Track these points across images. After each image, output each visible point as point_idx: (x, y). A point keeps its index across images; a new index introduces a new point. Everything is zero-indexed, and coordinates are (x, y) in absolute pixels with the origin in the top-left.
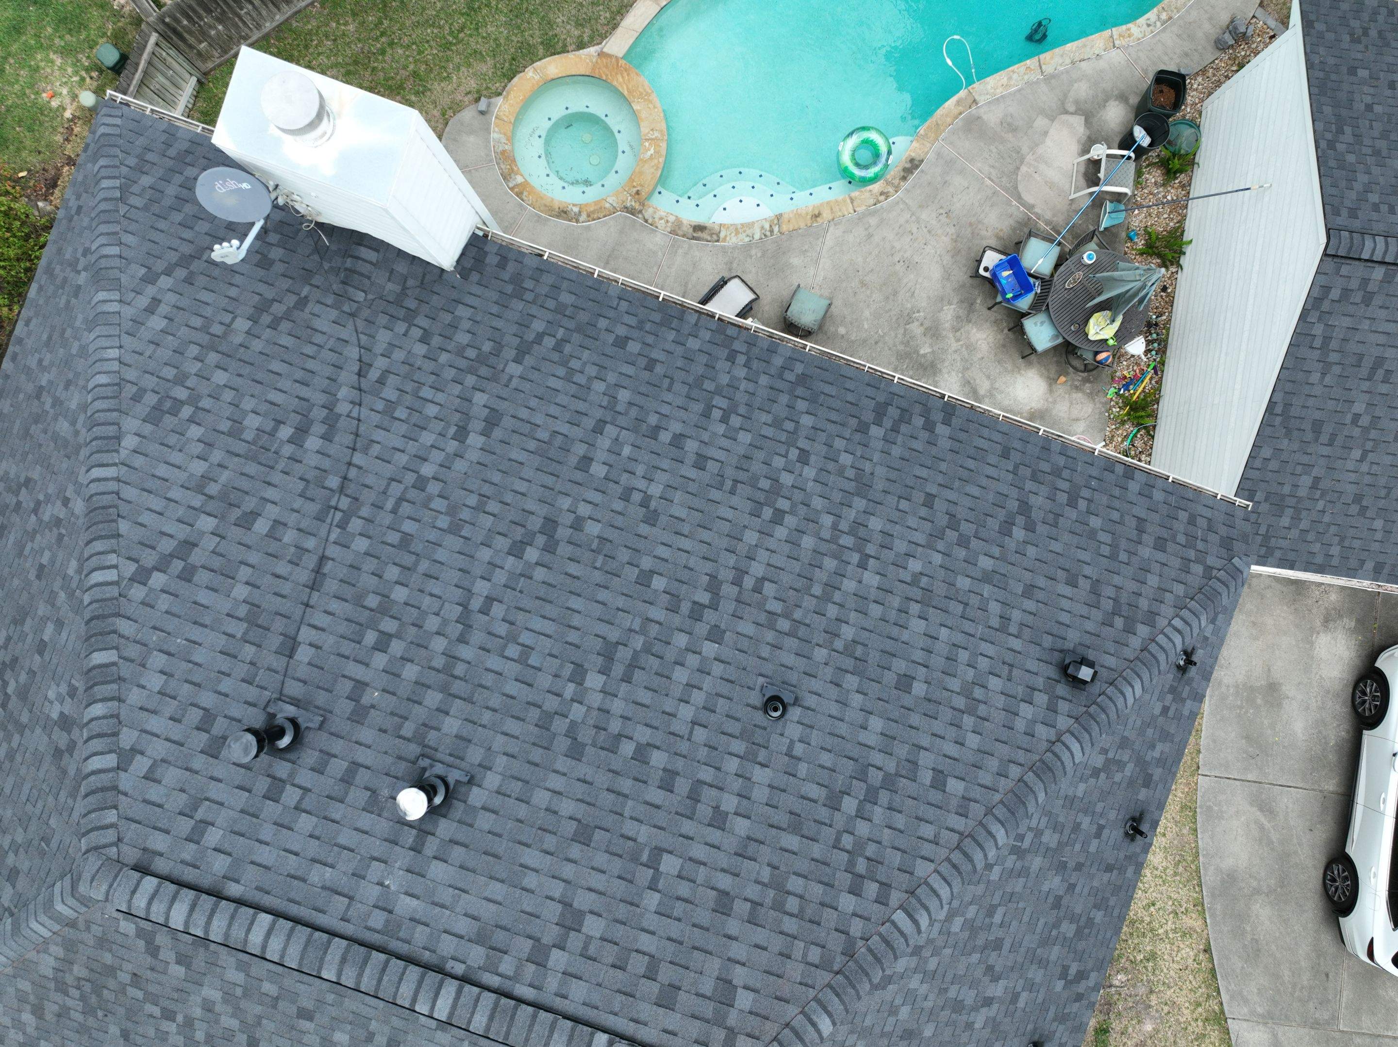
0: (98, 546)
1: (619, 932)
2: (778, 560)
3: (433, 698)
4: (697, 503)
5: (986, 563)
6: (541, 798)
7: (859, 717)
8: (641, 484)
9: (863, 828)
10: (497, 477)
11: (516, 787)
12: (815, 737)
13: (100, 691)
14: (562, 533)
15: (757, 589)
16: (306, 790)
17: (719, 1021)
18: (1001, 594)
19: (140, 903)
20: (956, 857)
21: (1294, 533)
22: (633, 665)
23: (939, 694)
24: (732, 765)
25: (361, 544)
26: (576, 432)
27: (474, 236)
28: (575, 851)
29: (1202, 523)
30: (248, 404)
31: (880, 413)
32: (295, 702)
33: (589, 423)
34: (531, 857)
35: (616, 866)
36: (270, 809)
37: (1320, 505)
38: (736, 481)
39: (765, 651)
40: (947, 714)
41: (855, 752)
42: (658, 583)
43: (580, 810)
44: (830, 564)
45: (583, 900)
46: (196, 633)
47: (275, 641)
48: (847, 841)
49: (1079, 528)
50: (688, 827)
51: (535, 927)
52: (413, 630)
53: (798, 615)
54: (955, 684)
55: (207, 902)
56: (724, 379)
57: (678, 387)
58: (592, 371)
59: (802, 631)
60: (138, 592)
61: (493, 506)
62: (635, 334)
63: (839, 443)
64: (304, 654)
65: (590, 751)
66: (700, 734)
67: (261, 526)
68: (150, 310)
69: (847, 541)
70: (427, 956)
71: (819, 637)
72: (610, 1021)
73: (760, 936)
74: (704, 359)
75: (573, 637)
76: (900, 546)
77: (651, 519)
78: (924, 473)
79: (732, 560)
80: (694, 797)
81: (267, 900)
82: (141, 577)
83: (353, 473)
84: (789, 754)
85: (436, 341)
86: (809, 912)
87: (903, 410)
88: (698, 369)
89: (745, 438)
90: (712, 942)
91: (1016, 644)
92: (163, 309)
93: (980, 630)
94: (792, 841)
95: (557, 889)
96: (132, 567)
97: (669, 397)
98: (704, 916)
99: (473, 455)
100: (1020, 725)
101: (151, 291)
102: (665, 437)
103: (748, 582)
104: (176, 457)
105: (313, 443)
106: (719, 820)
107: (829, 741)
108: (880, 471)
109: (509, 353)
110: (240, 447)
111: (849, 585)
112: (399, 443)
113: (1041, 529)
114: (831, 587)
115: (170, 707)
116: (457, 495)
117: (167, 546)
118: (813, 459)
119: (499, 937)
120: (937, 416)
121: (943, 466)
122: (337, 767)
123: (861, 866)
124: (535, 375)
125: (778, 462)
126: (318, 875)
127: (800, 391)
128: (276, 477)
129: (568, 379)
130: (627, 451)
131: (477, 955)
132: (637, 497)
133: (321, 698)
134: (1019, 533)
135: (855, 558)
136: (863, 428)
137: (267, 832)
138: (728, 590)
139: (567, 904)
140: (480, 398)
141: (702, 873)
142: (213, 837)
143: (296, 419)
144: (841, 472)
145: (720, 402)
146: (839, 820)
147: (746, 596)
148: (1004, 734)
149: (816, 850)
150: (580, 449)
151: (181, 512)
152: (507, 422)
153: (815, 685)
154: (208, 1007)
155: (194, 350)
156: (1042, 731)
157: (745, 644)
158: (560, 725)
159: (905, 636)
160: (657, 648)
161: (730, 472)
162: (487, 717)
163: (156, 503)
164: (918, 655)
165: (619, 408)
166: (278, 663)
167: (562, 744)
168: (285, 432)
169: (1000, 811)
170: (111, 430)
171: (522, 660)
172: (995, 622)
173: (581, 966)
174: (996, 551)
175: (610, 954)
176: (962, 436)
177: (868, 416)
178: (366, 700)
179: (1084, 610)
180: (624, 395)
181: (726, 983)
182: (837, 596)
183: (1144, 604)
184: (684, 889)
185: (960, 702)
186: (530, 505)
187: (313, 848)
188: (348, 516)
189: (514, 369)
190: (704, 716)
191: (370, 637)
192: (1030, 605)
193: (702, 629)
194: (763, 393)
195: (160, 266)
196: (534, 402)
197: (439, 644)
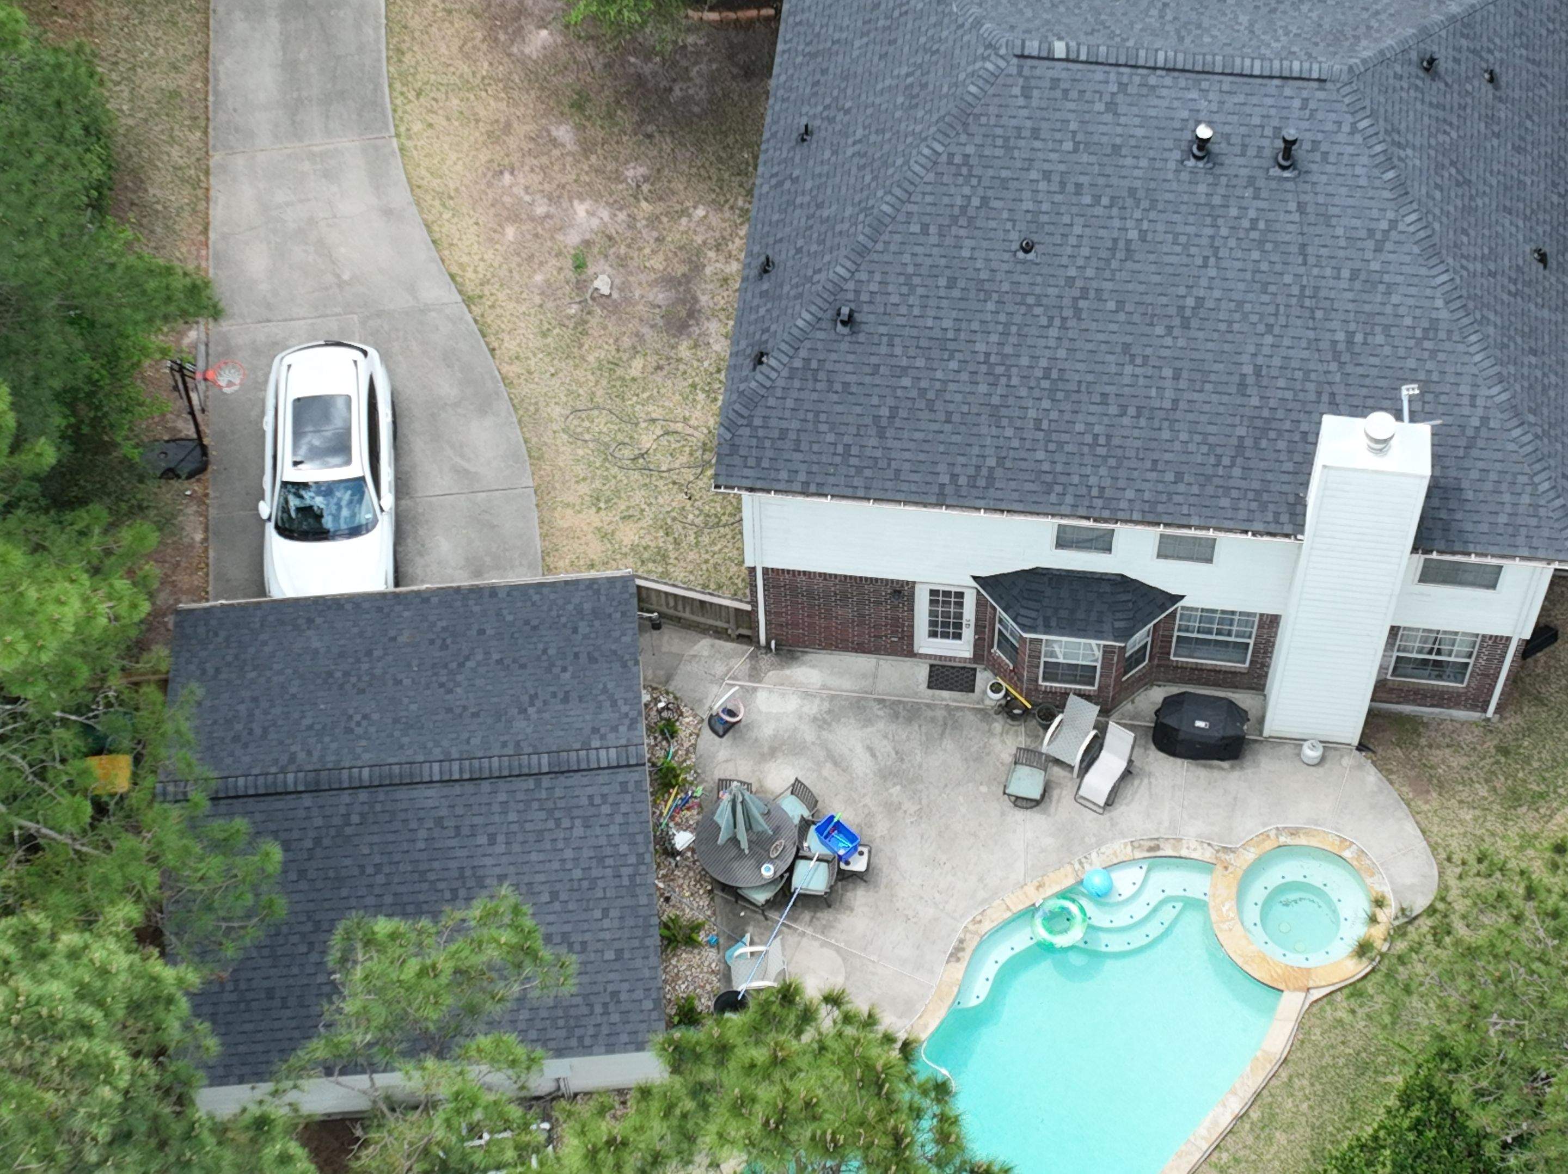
0: (1422, 234)
1: (1086, 107)
2: (1042, 342)
3: (1217, 200)
4: (1099, 368)
5: (906, 382)
6: (1144, 163)
7: (977, 254)
8: (1139, 371)
9: (967, 190)
10: (1227, 347)
11: (1158, 165)
12: (1001, 234)
13: (1382, 158)
14: (1177, 321)
15: (1051, 318)
16: (1262, 136)
17: (1026, 78)
18: (894, 361)
19: (1316, 67)
20: (911, 188)
21: (576, 600)
22: (1113, 249)
23: (929, 282)
24: (1045, 207)
25: (1288, 279)
26: (1187, 396)
27: (1302, 533)
28: (1118, 141)
29: (751, 462)
30: (1387, 350)
31: (991, 478)
32: (1287, 179)
33: (1183, 405)
34: (1140, 132)
35: (1096, 138)
36: (1276, 122)
37: (563, 620)
38: (1078, 392)
39: (1039, 279)
40: (924, 271)
41: (978, 233)
42: (1111, 305)
43: (1121, 162)
44: (1008, 350)
45: (1108, 118)
46: (1351, 201)
47: (1310, 209)
48: (974, 181)
49: (843, 429)
50: (1062, 167)
51: (1129, 100)
52: (1241, 235)
53: (1023, 309)
54: (920, 291)
55: (1286, 73)
56: (1103, 471)
57: (1132, 454)
58: (1192, 447)
59: (1018, 299)
60: (1390, 215)
61: (1223, 326)
62: (1172, 488)
63: (1016, 443)
64: (1292, 206)
65: (1125, 194)
66: (1066, 219)
67: (1345, 273)
68: (1473, 397)
69: (1000, 370)
70: (1176, 74)
71: (1007, 298)
72: (1080, 66)
73: (1014, 122)
74: (1121, 483)
75: (1152, 257)
76: (964, 376)
77: (1126, 346)
78: (955, 438)
79: (1071, 334)
80: (1063, 184)
81: (1259, 81)
82: (1393, 224)
83: (1311, 324)
84: (1014, 221)
85: (1297, 437)
86: (989, 140)
87: (974, 487)
88: (1122, 473)
89: (1079, 427)
90: (1038, 114)
91: (883, 330)
92: (1465, 400)
93: (907, 331)
94: (1004, 174)
95: (1123, 120)
96: (1401, 227)
97: (1138, 443)
98: (1044, 125)
99: (1245, 358)
100: (878, 277)
101: (1480, 412)
102: (1132, 411)
103: (1057, 322)
104: (1411, 301)
105: (1340, 336)
106: (1047, 175)
107: (991, 235)
108: (984, 430)
109: (1248, 442)
110: (1378, 319)
111: (994, 338)
112: (1291, 353)
113: (868, 420)
114: (1005, 334)
115: (1346, 159)
116: (1246, 328)
117: (1389, 246)
118: (1031, 425)
119: (1144, 91)
120: (949, 490)
121: (942, 448)
122: (1251, 152)
123: (964, 170)
124: (1228, 430)
125: (1054, 415)
126: (1241, 98)
127: (1049, 478)
128: (1350, 306)
129: (1205, 435)
130: (1153, 392)
131: (1152, 80)
132: (1139, 361)
133: (1274, 185)
134: (885, 412)
135: (993, 359)
136: (1001, 460)
137: (1273, 112)
138: (1068, 313)
139: (1115, 114)
140: (1255, 401)
141: (1050, 145)
142: (1297, 103)
143: (1357, 349)
144: (1010, 418)
145: (1101, 451)
146: (980, 191)
147: (1055, 312)
148: (887, 268)
149: (991, 172)
150: (1183, 384)
151: (1391, 268)
152: (1233, 389)
153: (1005, 267)
154: (1278, 40)
155: (1435, 377)
156: (863, 276)
157: (1052, 281)
158: (1145, 204)
159: (954, 314)
160: (1102, 264)
161: (1084, 397)
162: (1185, 198)
163: (1405, 269)
164: (945, 303)
165: (1166, 424)
166: (1303, 198)
167: (1141, 194)
168: (1359, 338)
169: (887, 220)
170: (1453, 306)
171: (1176, 235)
172: (897, 341)
173: (1101, 87)
174: (899, 393)
175: (1088, 96)
176: (929, 478)
177: (999, 473)
178: (1251, 190)
179: (838, 367)
180: (1166, 435)
181: (1028, 97)
182: (1000, 328)
183: (797, 383)
184: (1058, 136)
185: (917, 280)
186: (1201, 335)
187: (1248, 110)
188: (1302, 296)
189: (1241, 431)
190: (1066, 230)
191: (1262, 225)
192: (874, 360)
193: (1079, 283)
194: (1074, 469)
195: (1484, 433)
196: (1222, 409)
197: (1224, 232)
